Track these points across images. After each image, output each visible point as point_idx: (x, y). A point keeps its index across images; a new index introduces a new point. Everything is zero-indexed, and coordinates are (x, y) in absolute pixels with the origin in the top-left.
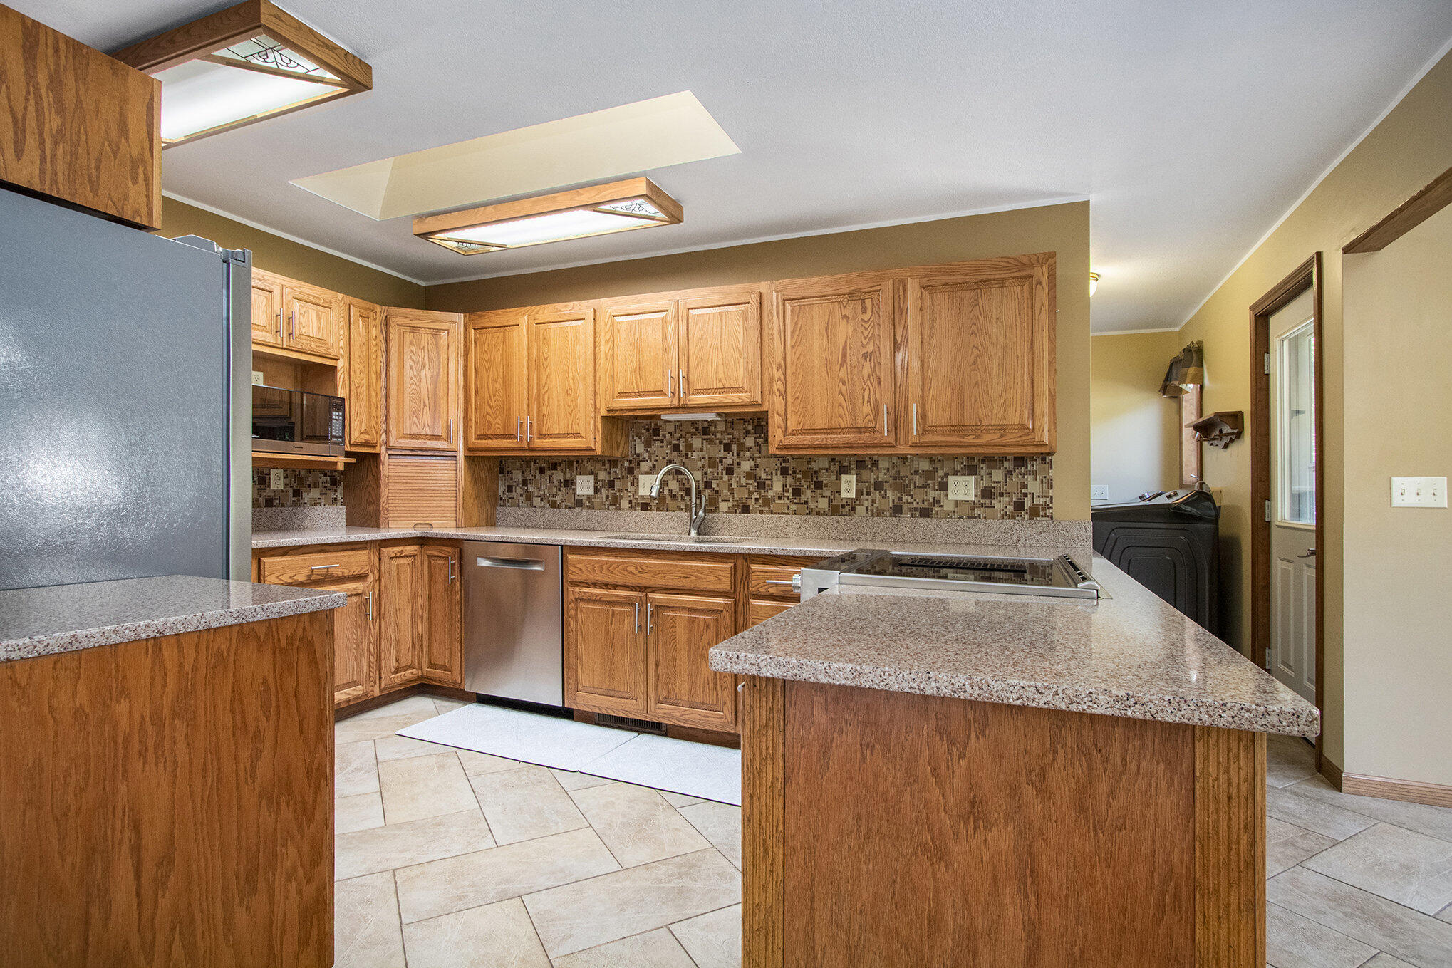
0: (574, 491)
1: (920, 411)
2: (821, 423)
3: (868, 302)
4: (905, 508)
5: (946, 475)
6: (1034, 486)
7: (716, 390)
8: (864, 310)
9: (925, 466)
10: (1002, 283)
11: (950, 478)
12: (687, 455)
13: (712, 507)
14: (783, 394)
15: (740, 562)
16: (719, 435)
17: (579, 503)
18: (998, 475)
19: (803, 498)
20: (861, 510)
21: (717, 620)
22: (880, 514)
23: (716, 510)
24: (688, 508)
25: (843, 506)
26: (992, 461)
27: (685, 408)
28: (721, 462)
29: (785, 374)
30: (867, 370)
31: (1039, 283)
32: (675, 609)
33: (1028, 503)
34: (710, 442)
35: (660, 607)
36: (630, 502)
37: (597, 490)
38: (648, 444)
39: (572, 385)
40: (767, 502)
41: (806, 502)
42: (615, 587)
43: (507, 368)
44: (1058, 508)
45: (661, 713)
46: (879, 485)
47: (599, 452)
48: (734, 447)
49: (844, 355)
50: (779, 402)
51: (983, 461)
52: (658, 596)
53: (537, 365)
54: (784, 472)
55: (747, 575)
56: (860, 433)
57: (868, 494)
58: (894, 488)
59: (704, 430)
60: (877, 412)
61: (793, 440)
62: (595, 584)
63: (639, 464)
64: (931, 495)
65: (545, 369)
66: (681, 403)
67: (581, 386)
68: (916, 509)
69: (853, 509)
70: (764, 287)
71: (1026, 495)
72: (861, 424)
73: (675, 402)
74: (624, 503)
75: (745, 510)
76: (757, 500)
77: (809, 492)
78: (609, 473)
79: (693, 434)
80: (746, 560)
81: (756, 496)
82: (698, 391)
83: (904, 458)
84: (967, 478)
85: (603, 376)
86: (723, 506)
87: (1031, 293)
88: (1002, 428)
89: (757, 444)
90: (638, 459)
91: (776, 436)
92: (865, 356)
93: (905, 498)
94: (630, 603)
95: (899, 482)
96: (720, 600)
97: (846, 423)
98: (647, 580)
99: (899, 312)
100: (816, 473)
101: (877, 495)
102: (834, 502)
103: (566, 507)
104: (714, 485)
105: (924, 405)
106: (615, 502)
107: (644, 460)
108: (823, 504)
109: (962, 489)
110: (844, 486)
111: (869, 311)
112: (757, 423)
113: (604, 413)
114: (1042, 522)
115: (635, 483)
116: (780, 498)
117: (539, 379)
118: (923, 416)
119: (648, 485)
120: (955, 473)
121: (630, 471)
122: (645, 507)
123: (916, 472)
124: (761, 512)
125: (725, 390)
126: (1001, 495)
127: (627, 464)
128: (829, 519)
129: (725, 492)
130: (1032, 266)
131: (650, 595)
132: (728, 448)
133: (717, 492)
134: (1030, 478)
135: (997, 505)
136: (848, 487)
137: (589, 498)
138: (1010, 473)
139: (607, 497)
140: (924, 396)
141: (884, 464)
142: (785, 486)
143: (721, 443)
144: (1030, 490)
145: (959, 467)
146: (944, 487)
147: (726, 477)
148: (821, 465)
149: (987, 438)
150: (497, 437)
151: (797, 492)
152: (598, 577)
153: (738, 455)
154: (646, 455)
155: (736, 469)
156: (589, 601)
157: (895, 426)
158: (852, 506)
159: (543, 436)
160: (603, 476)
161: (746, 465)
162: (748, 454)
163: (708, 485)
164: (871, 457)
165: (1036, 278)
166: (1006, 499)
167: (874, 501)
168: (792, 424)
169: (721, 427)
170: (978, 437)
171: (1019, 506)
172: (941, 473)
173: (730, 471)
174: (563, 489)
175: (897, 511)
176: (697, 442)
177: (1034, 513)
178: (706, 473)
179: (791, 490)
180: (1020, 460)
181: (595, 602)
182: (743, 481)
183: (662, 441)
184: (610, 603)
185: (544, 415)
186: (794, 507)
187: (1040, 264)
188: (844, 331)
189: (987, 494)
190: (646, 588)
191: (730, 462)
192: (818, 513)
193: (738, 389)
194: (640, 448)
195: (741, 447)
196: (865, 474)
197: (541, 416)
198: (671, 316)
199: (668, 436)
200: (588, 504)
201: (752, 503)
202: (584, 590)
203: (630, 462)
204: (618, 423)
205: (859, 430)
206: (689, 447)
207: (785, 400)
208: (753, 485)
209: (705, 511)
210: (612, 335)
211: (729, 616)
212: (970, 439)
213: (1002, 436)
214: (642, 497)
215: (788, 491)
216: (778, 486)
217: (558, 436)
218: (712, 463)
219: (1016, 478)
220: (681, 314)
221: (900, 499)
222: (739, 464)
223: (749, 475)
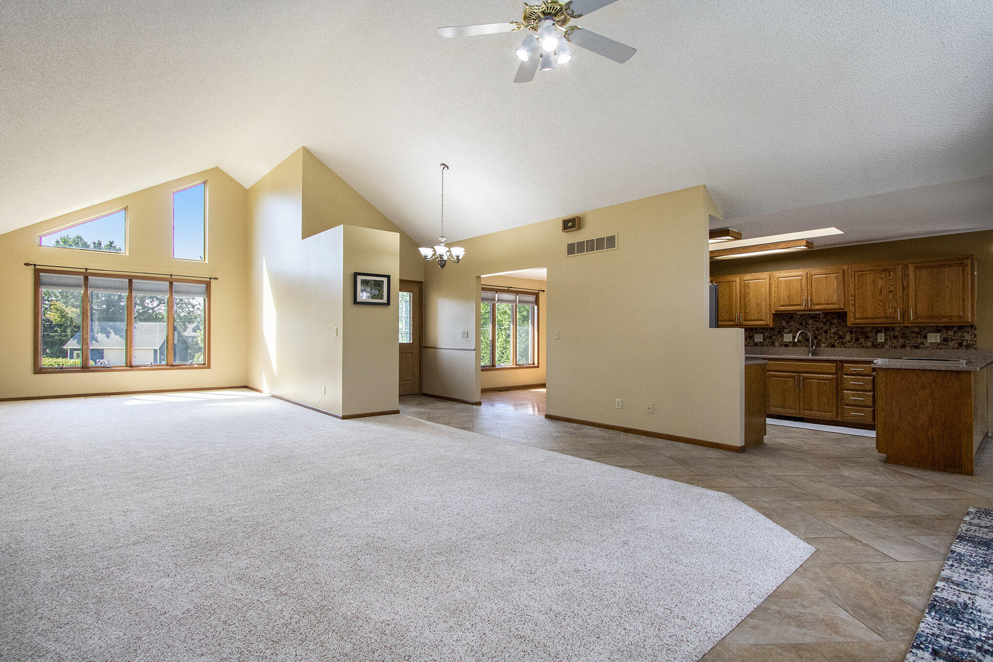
0: (754, 340)
1: (914, 311)
2: (870, 315)
3: (891, 273)
4: (907, 345)
5: (927, 333)
6: (967, 337)
7: (824, 304)
8: (890, 275)
9: (917, 330)
10: (950, 266)
11: (928, 334)
12: (806, 326)
13: (818, 345)
14: (854, 306)
15: (839, 363)
16: (820, 319)
17: (756, 344)
18: (951, 333)
19: (860, 342)
20: (886, 346)
21: (830, 383)
22: (895, 347)
23: (820, 346)
24: (806, 346)
25: (878, 345)
26: (948, 328)
27: (810, 310)
28: (822, 329)
29: (855, 298)
30: (891, 296)
31: (967, 265)
32: (811, 379)
33: (964, 343)
34: (817, 321)
35: (805, 378)
36: (780, 344)
37: (764, 340)
38: (787, 323)
39: (759, 302)
40: (843, 344)
41: (861, 344)
42: (786, 372)
43: (731, 296)
44: (979, 345)
45: (807, 413)
46: (895, 337)
47: (771, 326)
48: (828, 323)
49: (881, 291)
50: (852, 308)
51: (944, 328)
52: (804, 375)
53: (744, 295)
54: (851, 332)
55: (842, 367)
56: (888, 319)
57: (890, 340)
58: (902, 338)
59: (814, 317)
60: (895, 311)
61: (859, 321)
62: (778, 371)
63: (783, 330)
64: (919, 340)
65: (748, 297)
66: (809, 308)
67: (764, 304)
68: (912, 346)
69: (883, 346)
70: (845, 267)
71: (963, 340)
72: (888, 315)
73: (806, 308)
74: (777, 344)
75: (833, 346)
76: (838, 343)
77: (863, 340)
78: (770, 333)
79: (809, 318)
80: (842, 363)
81: (838, 341)
82: (816, 304)
83: (907, 327)
84: (937, 334)
85: (773, 299)
86: (823, 345)
87: (964, 270)
88: (950, 317)
89: (838, 322)
90: (784, 328)
91: (850, 320)
92: (890, 292)
93: (907, 342)
94: (793, 377)
95: (904, 336)
96: (831, 376)
97: (881, 315)
98: (799, 369)
99: (905, 276)
100: (866, 332)
101: (894, 341)
102: (874, 344)
103: (750, 346)
104: (819, 337)
105: (916, 309)
106: (773, 344)
107: (786, 328)
108: (869, 344)
109: (934, 338)
110: (879, 337)
111: (892, 276)
112: (841, 315)
113: (774, 312)
114: (972, 351)
115: (782, 337)
116: (849, 342)
117: (745, 300)
118: (915, 312)
119: (788, 338)
120: (931, 332)
121: (780, 332)
122: (786, 346)
123: (912, 332)
124: (841, 347)
125: (828, 304)
126: (952, 340)
127: (778, 330)
128: (871, 350)
129: (824, 340)
130: (963, 259)
131: (801, 375)
132: (825, 324)
133: (820, 340)
134: (966, 334)
135: (950, 344)
136: (881, 338)
137: (760, 342)
138: (955, 332)
139: (769, 342)
140: (916, 306)
141: (897, 329)
142: (851, 337)
143: (822, 322)
144: (965, 338)
145: (932, 330)
146: (925, 337)
147: (824, 334)
148: (869, 330)
149: (944, 320)
150: (726, 321)
151: (857, 340)
152: (780, 369)
153: (830, 326)
154: (787, 327)
155: (829, 332)
156: (775, 377)
157: (903, 316)
158: (882, 345)
159: (746, 320)
160: (767, 334)
161: (833, 330)
162: (834, 326)
163: (816, 337)
164: (891, 327)
165: (965, 263)
166: (954, 342)
167: (893, 343)
168: (858, 315)
169: (822, 316)
170: (940, 320)
171: (960, 345)
172: (924, 332)
173: (826, 332)
174: (749, 340)
175: (903, 346)
176: (811, 321)
177: (968, 347)
178: (815, 333)
179: (854, 339)
180: (960, 328)
181: (778, 377)
182: (832, 336)
183: (794, 321)
184: (783, 377)
185: (747, 313)
186: (855, 345)
187: (967, 258)
188: (881, 282)
189: (945, 340)
190: (799, 372)
191: (826, 329)
192: (867, 348)
193: (834, 304)
194: (784, 324)
195: (831, 323)
196: (888, 333)
197: (746, 313)
198: (804, 278)
199: (797, 319)
200: (760, 345)
201: (836, 344)
202: (772, 373)
203: (780, 329)
204: (778, 316)
205: (888, 318)
206: (807, 323)
207: (855, 308)
208: (836, 337)
209: (816, 347)
210: (778, 285)
211: (835, 381)
212: (936, 321)
213: (950, 320)
214: (785, 342)
215: (853, 339)
216: (848, 337)
217: (754, 320)
218: (818, 329)
219: (959, 334)
220: (809, 278)
221: (905, 342)
222: (830, 330)
223: (835, 333)
